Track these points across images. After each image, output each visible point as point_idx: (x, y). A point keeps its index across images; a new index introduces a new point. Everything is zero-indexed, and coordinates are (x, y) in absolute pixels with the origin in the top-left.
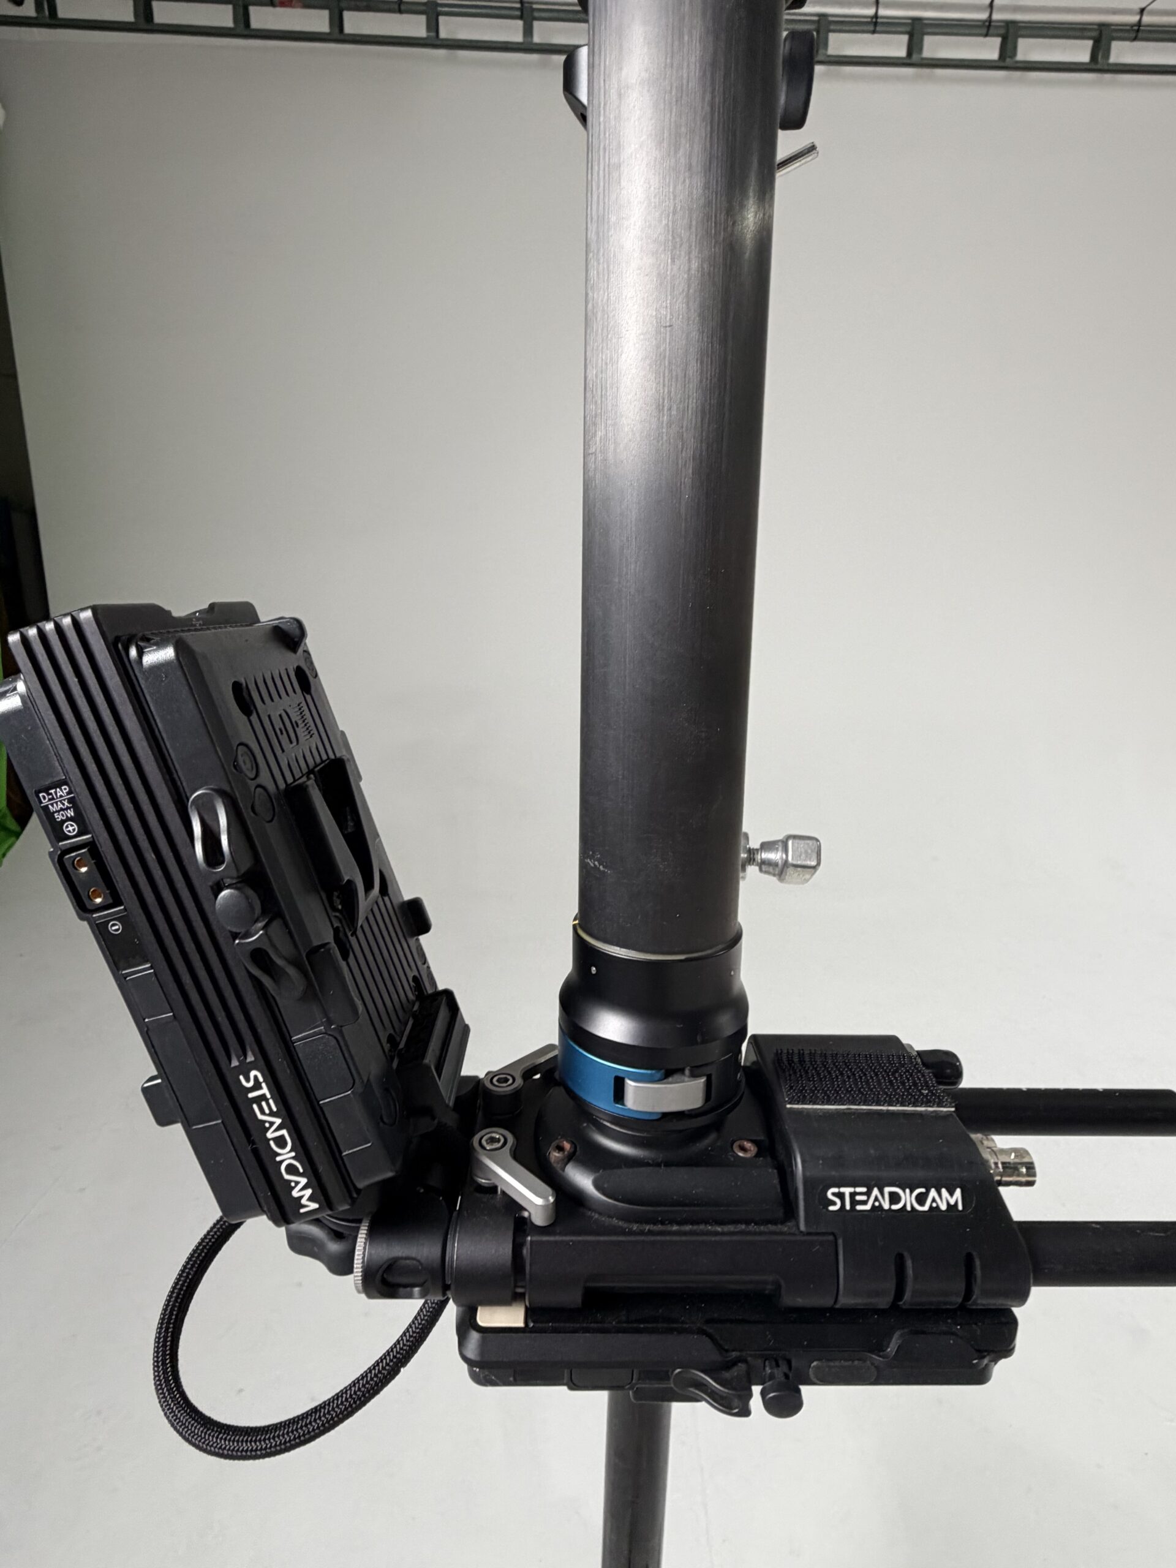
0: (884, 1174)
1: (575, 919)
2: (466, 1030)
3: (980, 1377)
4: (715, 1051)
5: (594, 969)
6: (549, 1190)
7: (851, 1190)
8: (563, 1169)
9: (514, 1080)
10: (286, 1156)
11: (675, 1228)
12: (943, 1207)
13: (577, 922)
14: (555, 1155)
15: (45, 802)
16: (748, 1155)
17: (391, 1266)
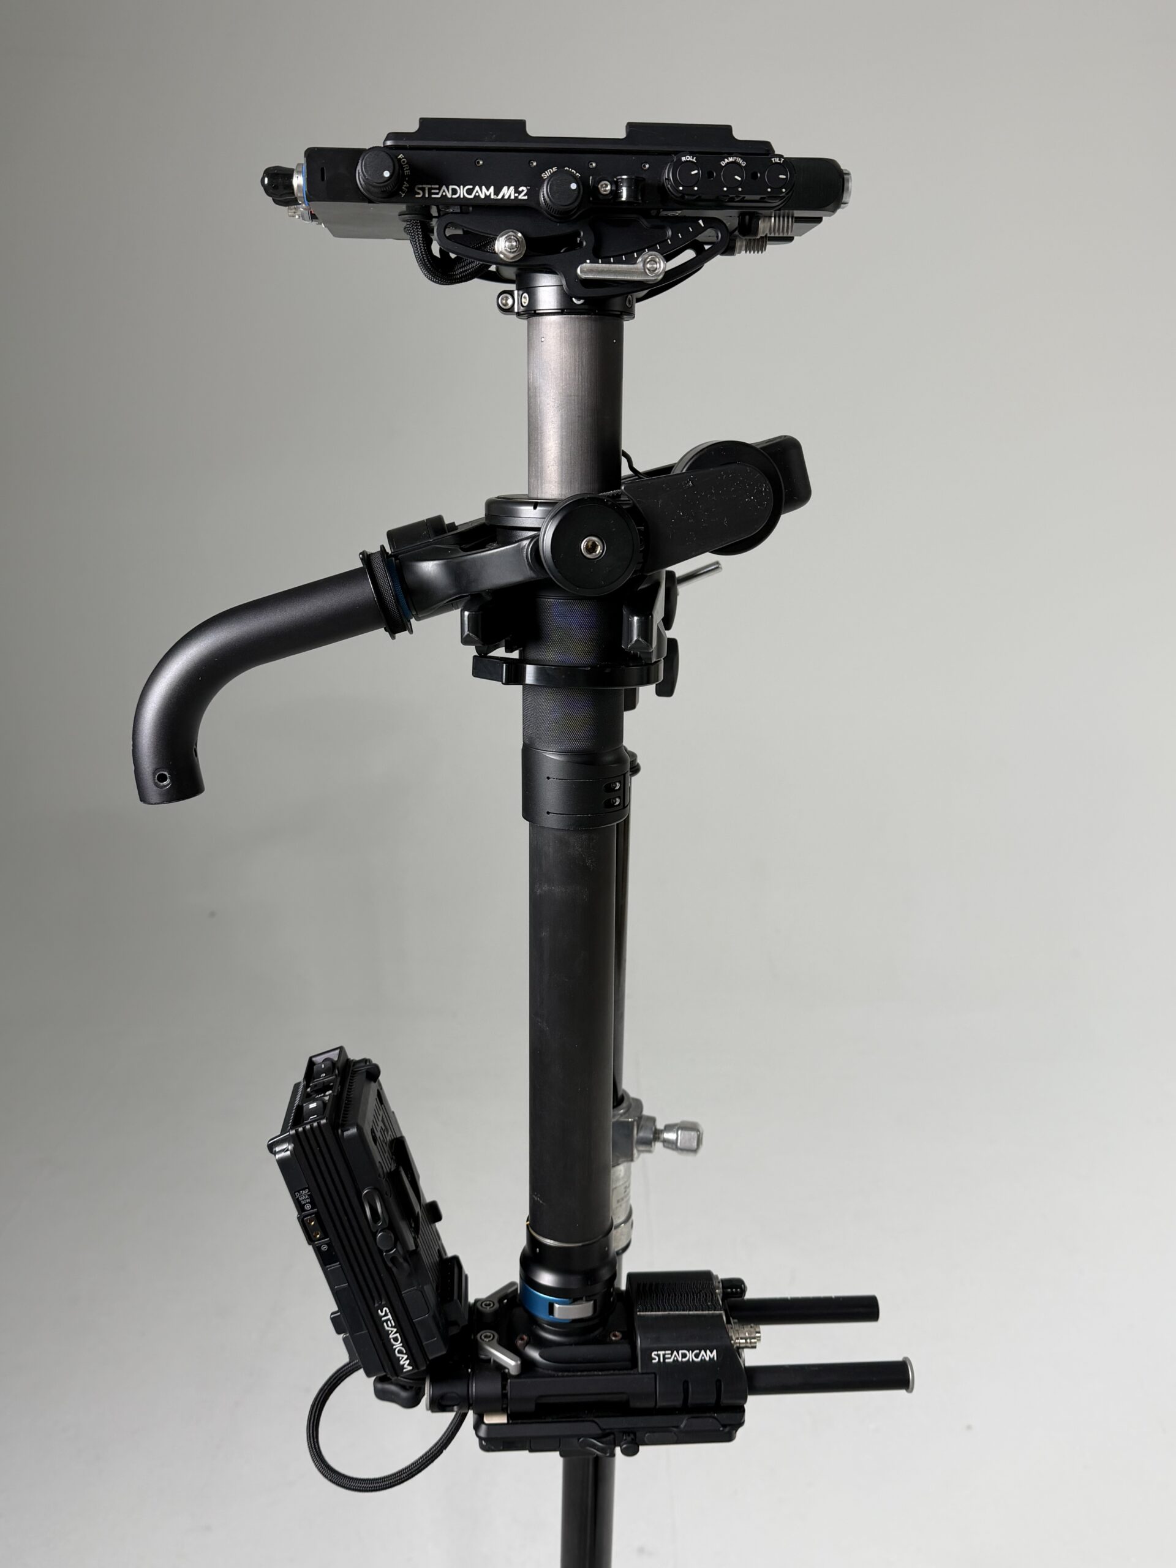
0: (680, 1345)
1: (527, 1221)
2: (466, 1277)
3: (729, 1437)
4: (599, 1288)
5: (538, 1250)
6: (518, 1358)
7: (664, 1352)
8: (524, 1349)
9: (494, 1304)
10: (398, 1346)
11: (579, 1373)
12: (707, 1359)
13: (528, 1223)
14: (520, 1342)
15: (297, 1196)
16: (617, 1339)
17: (442, 1397)
